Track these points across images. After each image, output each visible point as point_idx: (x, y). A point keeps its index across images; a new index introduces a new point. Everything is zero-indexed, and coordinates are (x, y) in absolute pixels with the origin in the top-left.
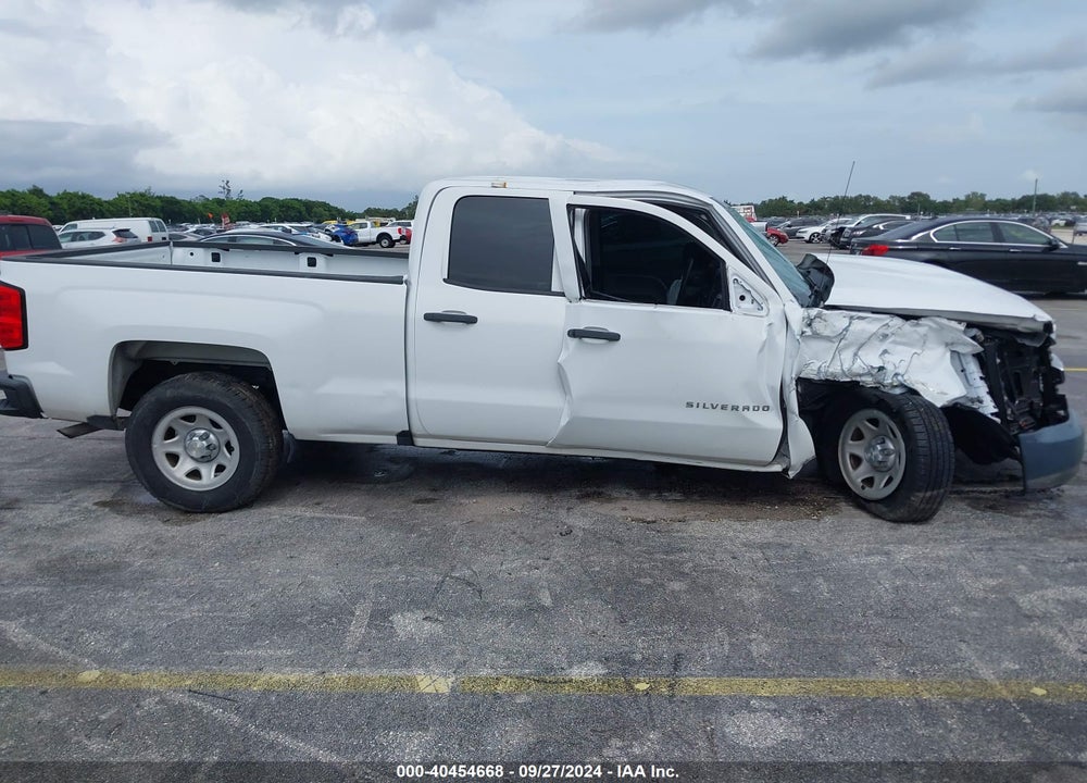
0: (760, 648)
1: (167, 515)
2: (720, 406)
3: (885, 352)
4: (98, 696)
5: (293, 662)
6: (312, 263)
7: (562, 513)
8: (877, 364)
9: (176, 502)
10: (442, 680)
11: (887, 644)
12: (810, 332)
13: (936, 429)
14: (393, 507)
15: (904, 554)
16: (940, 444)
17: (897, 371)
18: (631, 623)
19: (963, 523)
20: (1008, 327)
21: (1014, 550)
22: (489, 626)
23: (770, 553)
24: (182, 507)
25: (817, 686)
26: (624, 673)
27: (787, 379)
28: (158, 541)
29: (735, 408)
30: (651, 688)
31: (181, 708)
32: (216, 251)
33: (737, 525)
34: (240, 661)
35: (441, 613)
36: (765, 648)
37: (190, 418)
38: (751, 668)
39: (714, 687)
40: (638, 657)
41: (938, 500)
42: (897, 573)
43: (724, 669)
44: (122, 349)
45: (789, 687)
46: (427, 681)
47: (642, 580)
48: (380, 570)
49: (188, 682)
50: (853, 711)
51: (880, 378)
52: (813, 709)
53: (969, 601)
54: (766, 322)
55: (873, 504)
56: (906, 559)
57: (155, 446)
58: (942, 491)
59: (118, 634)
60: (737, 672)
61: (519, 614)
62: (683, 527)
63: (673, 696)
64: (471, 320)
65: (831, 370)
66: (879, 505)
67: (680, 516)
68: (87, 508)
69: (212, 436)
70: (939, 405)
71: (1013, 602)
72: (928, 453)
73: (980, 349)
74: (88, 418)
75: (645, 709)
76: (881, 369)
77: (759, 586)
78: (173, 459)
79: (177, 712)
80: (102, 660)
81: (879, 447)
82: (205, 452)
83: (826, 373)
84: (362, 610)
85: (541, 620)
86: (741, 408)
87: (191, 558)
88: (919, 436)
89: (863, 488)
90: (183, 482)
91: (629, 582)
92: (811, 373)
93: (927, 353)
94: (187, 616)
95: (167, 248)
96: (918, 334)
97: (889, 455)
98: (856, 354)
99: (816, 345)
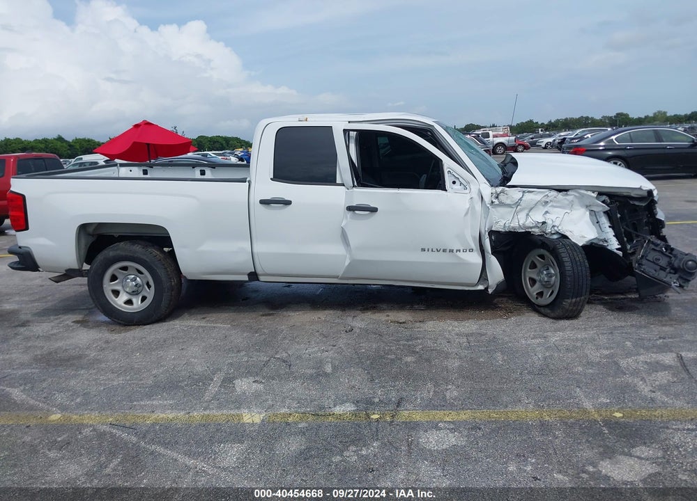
0: (452, 393)
1: (114, 327)
2: (442, 250)
3: (547, 212)
4: (59, 428)
5: (172, 408)
6: (203, 173)
7: (350, 319)
8: (541, 220)
9: (119, 320)
10: (257, 415)
11: (531, 390)
12: (497, 202)
13: (577, 259)
14: (248, 319)
15: (555, 338)
16: (580, 268)
17: (554, 224)
18: (377, 381)
19: (599, 318)
20: (625, 194)
21: (626, 333)
22: (292, 385)
23: (471, 339)
24: (122, 322)
25: (481, 415)
26: (366, 409)
27: (483, 231)
28: (107, 342)
29: (451, 251)
30: (380, 418)
31: (104, 433)
32: (145, 168)
33: (456, 323)
34: (142, 407)
35: (264, 378)
36: (455, 393)
37: (125, 268)
38: (444, 405)
39: (418, 416)
40: (377, 400)
41: (581, 304)
42: (548, 349)
43: (427, 406)
44: (83, 228)
45: (464, 416)
46: (249, 416)
47: (389, 356)
48: (233, 355)
49: (111, 420)
50: (500, 428)
51: (544, 229)
52: (476, 428)
53: (590, 364)
54: (468, 197)
55: (542, 308)
56: (556, 340)
57: (105, 286)
58: (583, 298)
59: (75, 394)
60: (435, 407)
61: (311, 377)
62: (422, 325)
63: (392, 422)
64: (288, 203)
65: (512, 225)
66: (546, 309)
67: (421, 319)
68: (67, 324)
69: (138, 279)
70: (580, 244)
71: (616, 363)
72: (572, 274)
73: (607, 208)
74: (66, 271)
75: (375, 430)
76: (544, 223)
77: (460, 358)
78: (116, 293)
79: (101, 435)
80: (63, 408)
81: (545, 272)
82: (135, 289)
83: (509, 227)
84: (218, 378)
85: (323, 381)
86: (455, 251)
87: (123, 351)
88: (567, 264)
89: (537, 298)
90: (122, 307)
91: (382, 357)
92: (499, 227)
93: (574, 212)
94: (115, 383)
95: (115, 168)
96: (568, 200)
97: (551, 277)
98: (528, 215)
99: (502, 210)
